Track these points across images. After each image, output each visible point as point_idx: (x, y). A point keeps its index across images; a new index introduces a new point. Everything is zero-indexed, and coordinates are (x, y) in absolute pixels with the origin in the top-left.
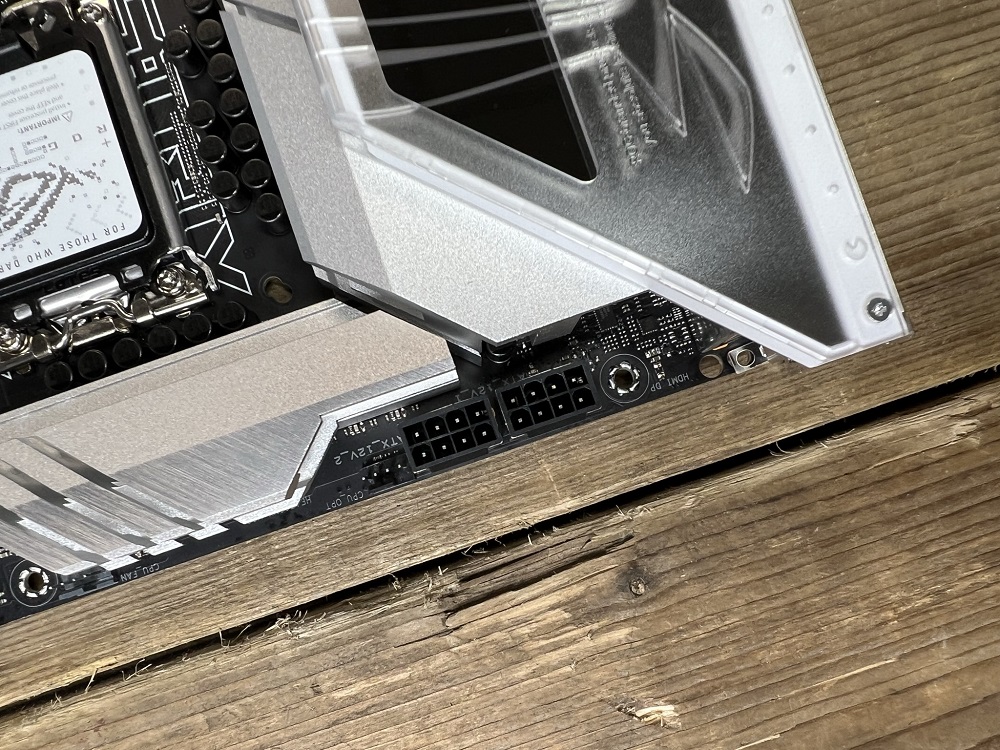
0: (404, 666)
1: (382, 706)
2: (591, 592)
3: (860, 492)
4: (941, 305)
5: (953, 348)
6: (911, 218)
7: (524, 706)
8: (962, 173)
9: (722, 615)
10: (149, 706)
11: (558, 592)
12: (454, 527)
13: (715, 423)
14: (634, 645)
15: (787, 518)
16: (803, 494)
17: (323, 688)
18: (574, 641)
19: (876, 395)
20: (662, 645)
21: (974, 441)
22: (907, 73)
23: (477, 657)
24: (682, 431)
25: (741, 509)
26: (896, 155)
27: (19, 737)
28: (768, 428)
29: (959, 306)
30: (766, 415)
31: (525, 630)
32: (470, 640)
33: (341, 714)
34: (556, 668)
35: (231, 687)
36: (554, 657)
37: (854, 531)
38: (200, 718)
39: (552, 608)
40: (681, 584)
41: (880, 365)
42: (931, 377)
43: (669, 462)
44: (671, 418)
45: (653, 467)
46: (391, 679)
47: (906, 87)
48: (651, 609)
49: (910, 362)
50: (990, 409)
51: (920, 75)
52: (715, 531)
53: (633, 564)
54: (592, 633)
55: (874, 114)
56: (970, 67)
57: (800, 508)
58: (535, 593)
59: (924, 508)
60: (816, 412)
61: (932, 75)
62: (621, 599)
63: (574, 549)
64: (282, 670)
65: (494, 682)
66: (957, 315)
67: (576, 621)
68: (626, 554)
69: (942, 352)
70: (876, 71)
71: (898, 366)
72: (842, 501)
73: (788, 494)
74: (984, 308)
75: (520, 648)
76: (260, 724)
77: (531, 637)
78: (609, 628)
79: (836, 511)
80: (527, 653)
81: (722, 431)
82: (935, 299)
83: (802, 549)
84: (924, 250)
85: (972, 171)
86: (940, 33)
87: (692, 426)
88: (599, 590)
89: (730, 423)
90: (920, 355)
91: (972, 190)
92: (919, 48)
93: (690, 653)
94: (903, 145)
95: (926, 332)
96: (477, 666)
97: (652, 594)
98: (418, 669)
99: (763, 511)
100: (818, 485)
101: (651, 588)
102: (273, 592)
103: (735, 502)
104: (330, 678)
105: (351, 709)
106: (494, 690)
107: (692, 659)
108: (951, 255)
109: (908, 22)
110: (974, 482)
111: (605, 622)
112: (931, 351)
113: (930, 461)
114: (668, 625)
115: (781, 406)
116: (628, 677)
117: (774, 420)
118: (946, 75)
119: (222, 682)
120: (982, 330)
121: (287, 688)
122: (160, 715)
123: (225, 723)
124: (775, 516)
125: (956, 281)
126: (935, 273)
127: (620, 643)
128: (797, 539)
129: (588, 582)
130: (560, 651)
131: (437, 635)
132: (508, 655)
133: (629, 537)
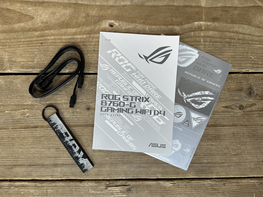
0: (99, 191)
1: (95, 195)
3: (157, 188)
5: (174, 175)
10: (69, 186)
11: (120, 189)
12: (110, 177)
13: (144, 174)
15: (148, 189)
21: (172, 187)
23: (108, 193)
27: (52, 185)
28: (150, 177)
30: (150, 175)
31: (114, 192)
32: (108, 191)
33: (90, 194)
35: (79, 187)
37: (155, 193)
38: (74, 189)
39: (118, 190)
40: (134, 192)
41: (165, 174)
43: (137, 177)
44: (139, 172)
46: (97, 192)
48: (130, 194)
50: (175, 184)
52: (140, 187)
53: (129, 188)
54: (122, 194)
57: (150, 188)
58: (117, 188)
59: (164, 192)
62: (126, 192)
63: (123, 184)
67: (121, 192)
71: (167, 175)
72: (155, 189)
73: (149, 186)
76: (81, 192)
77: (115, 193)
83: (148, 193)
88: (124, 190)
89: (146, 175)
90: (170, 174)
98: (101, 192)
99: (146, 187)
100: (153, 186)
101: (130, 192)
102: (87, 177)
103: (143, 185)
104: (90, 190)
105: (92, 194)
111: (124, 194)
113: (166, 187)
114: (131, 196)
115: (152, 175)
119: (78, 186)
121: (85, 189)
122: (70, 188)
123: (77, 191)
128: (148, 191)
130: (117, 195)
131: (104, 189)
132: (111, 194)
133: (130, 185)
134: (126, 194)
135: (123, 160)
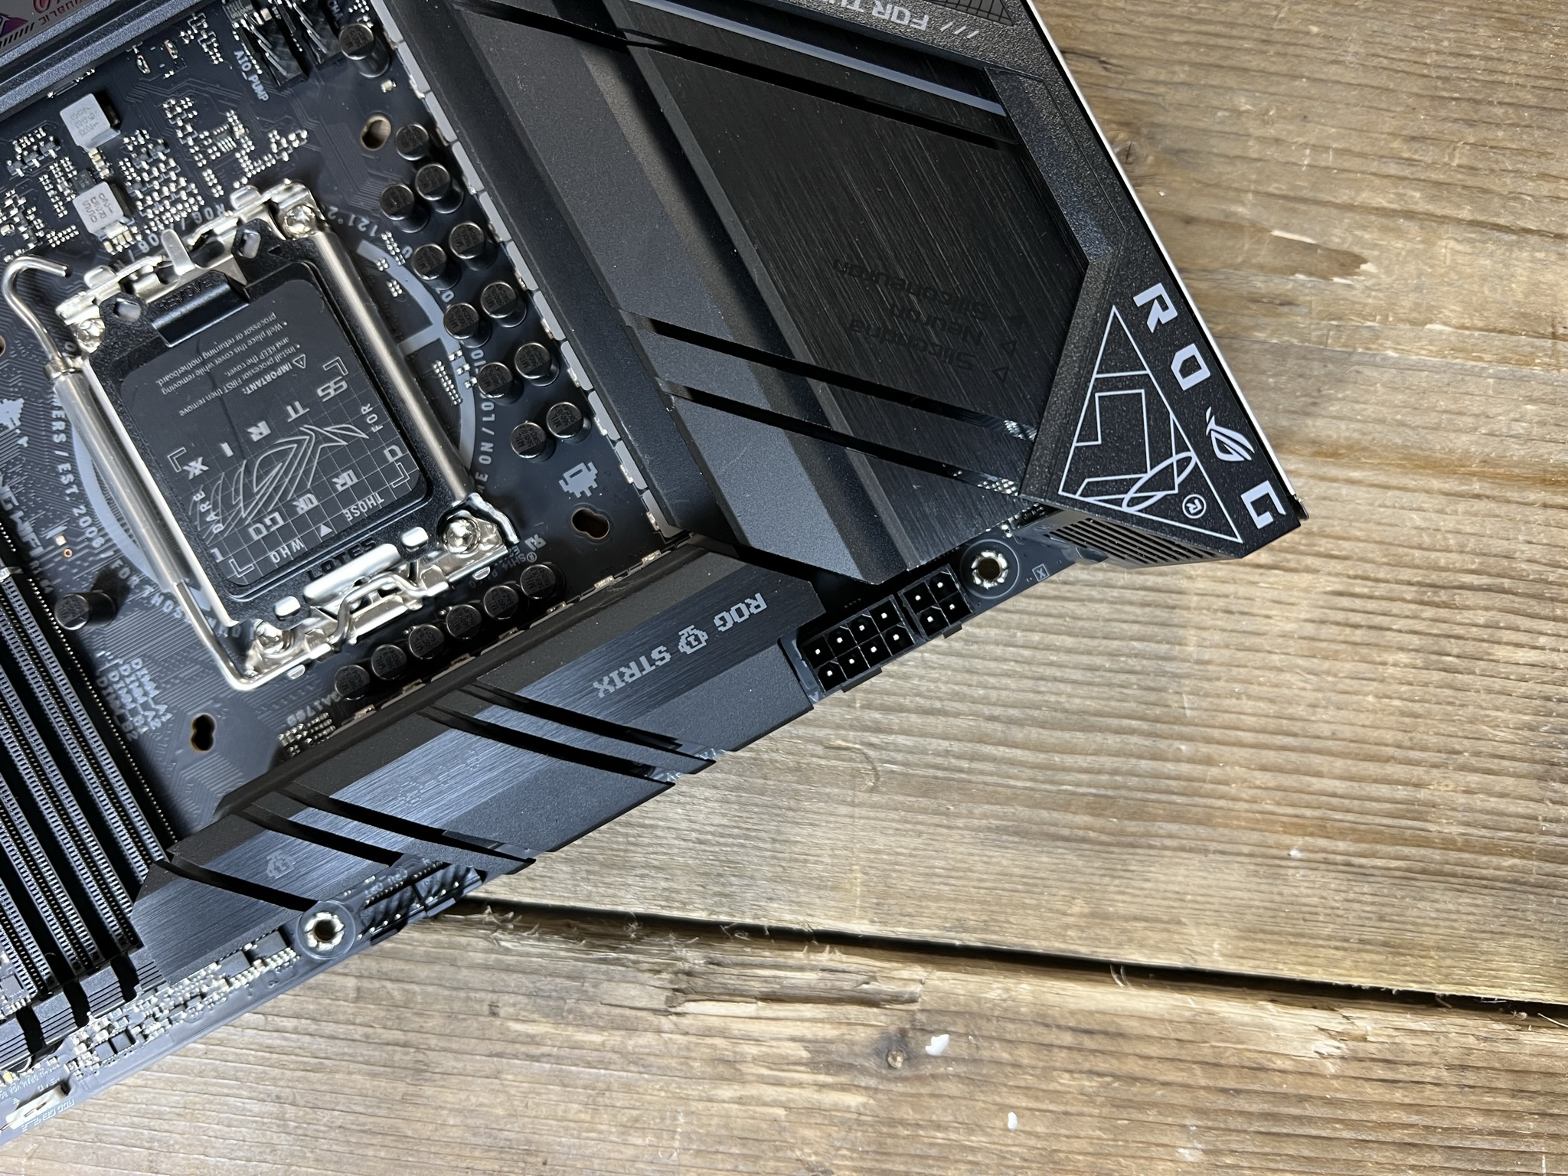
0: (602, 1029)
1: (558, 1060)
2: (843, 1041)
3: (1182, 1065)
4: (1369, 898)
5: (1359, 951)
6: (1384, 790)
7: (712, 1129)
8: (1464, 768)
9: (971, 1129)
11: (807, 1024)
12: (726, 896)
13: (1064, 914)
14: (863, 1118)
15: (1092, 1058)
16: (1121, 1041)
17: (502, 1012)
18: (800, 1085)
19: (1252, 963)
20: (892, 1131)
21: (1331, 1067)
22: (1459, 630)
23: (685, 1053)
24: (1025, 906)
25: (1047, 1026)
26: (1403, 714)
28: (1120, 945)
29: (1388, 910)
30: (1124, 931)
31: (752, 1050)
32: (686, 1034)
33: (510, 1048)
34: (766, 1104)
36: (770, 1092)
37: (1154, 1105)
39: (793, 1039)
40: (945, 1077)
41: (1272, 933)
42: (1320, 971)
43: (994, 932)
44: (1020, 887)
45: (974, 930)
46: (581, 1036)
47: (1453, 646)
48: (900, 1088)
49: (1305, 945)
50: (1365, 1040)
51: (1475, 639)
52: (1008, 1036)
53: (903, 1033)
54: (822, 1086)
55: (1403, 657)
56: (1533, 656)
57: (1112, 1054)
58: (782, 1014)
59: (1241, 1113)
60: (1180, 952)
61: (1485, 645)
62: (871, 1064)
63: (847, 984)
64: (465, 972)
65: (694, 1091)
66: (1382, 919)
67: (813, 1065)
68: (900, 1018)
69: (1345, 949)
70: (1429, 612)
71: (1291, 943)
72: (1159, 1066)
73: (1106, 1033)
74: (1414, 924)
75: (738, 1066)
76: (417, 1019)
77: (755, 1060)
78: (843, 1088)
79: (1148, 1074)
80: (742, 1074)
81: (1067, 927)
82: (1365, 890)
83: (1089, 1098)
84: (1381, 833)
85: (1475, 770)
86: (1518, 603)
87: (1037, 907)
88: (853, 1043)
89: (1082, 922)
90: (1321, 942)
91: (1465, 792)
92: (1487, 609)
93: (918, 1152)
94: (1417, 707)
95: (1339, 920)
96: (681, 1064)
97: (907, 1073)
98: (615, 1038)
99: (1068, 1039)
100: (1140, 1038)
101: (910, 1066)
103: (1044, 1016)
104: (514, 1005)
105: (523, 1049)
106: (687, 1098)
107: (917, 1160)
108: (1407, 850)
109: (1490, 575)
110: (1310, 1110)
111: (843, 1079)
112: (1333, 943)
113: (1272, 1066)
114: (907, 1113)
115: (1146, 928)
116: (839, 1149)
117: (1131, 940)
118: (1501, 652)
120: (1400, 946)
121: (462, 994)
123: (377, 1001)
124: (1079, 1050)
125: (1397, 881)
126: (1379, 863)
127: (848, 1110)
128: (1090, 1084)
129: (844, 1029)
130: (780, 1089)
131: (655, 1011)
132: (721, 1068)
133: (912, 1000)
134: (866, 1088)
135: (871, 745)
